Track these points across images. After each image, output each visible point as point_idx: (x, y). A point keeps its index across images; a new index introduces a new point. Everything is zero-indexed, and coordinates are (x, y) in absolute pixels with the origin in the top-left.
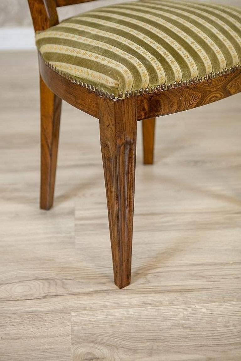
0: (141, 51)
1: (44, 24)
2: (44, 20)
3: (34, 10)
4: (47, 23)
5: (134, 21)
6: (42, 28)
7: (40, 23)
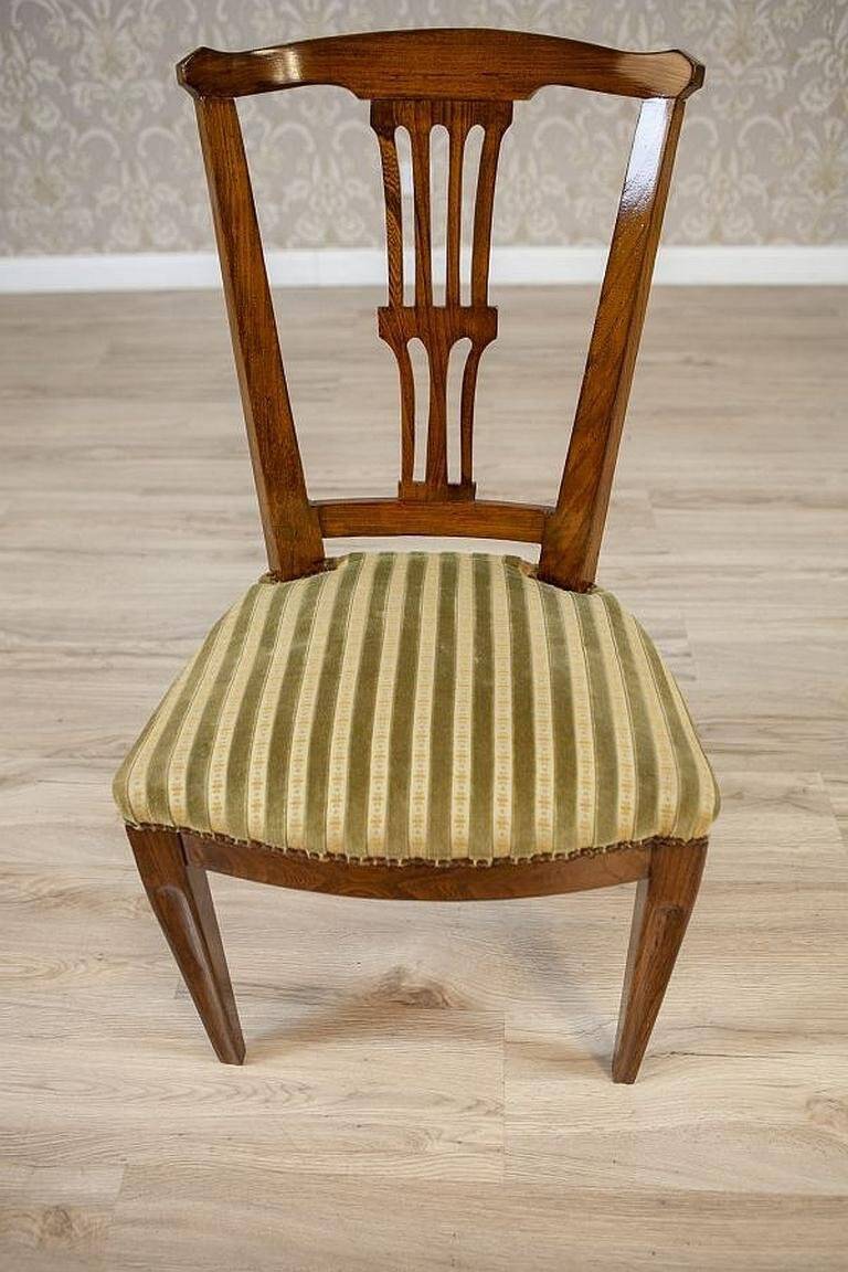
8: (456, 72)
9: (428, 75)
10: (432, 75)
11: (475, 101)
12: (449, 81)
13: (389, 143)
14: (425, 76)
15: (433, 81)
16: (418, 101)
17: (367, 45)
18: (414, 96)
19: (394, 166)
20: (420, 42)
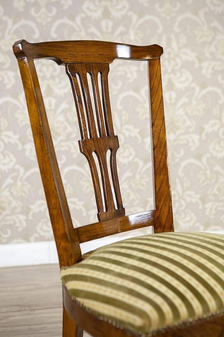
0: (163, 289)
1: (69, 260)
2: (69, 257)
3: (61, 248)
4: (72, 259)
5: (154, 259)
6: (67, 264)
7: (65, 259)
8: (90, 54)
9: (83, 55)
10: (84, 55)
11: (98, 63)
12: (90, 57)
13: (75, 78)
14: (82, 55)
15: (85, 57)
16: (81, 64)
17: (64, 45)
18: (80, 62)
19: (78, 87)
20: (79, 45)
